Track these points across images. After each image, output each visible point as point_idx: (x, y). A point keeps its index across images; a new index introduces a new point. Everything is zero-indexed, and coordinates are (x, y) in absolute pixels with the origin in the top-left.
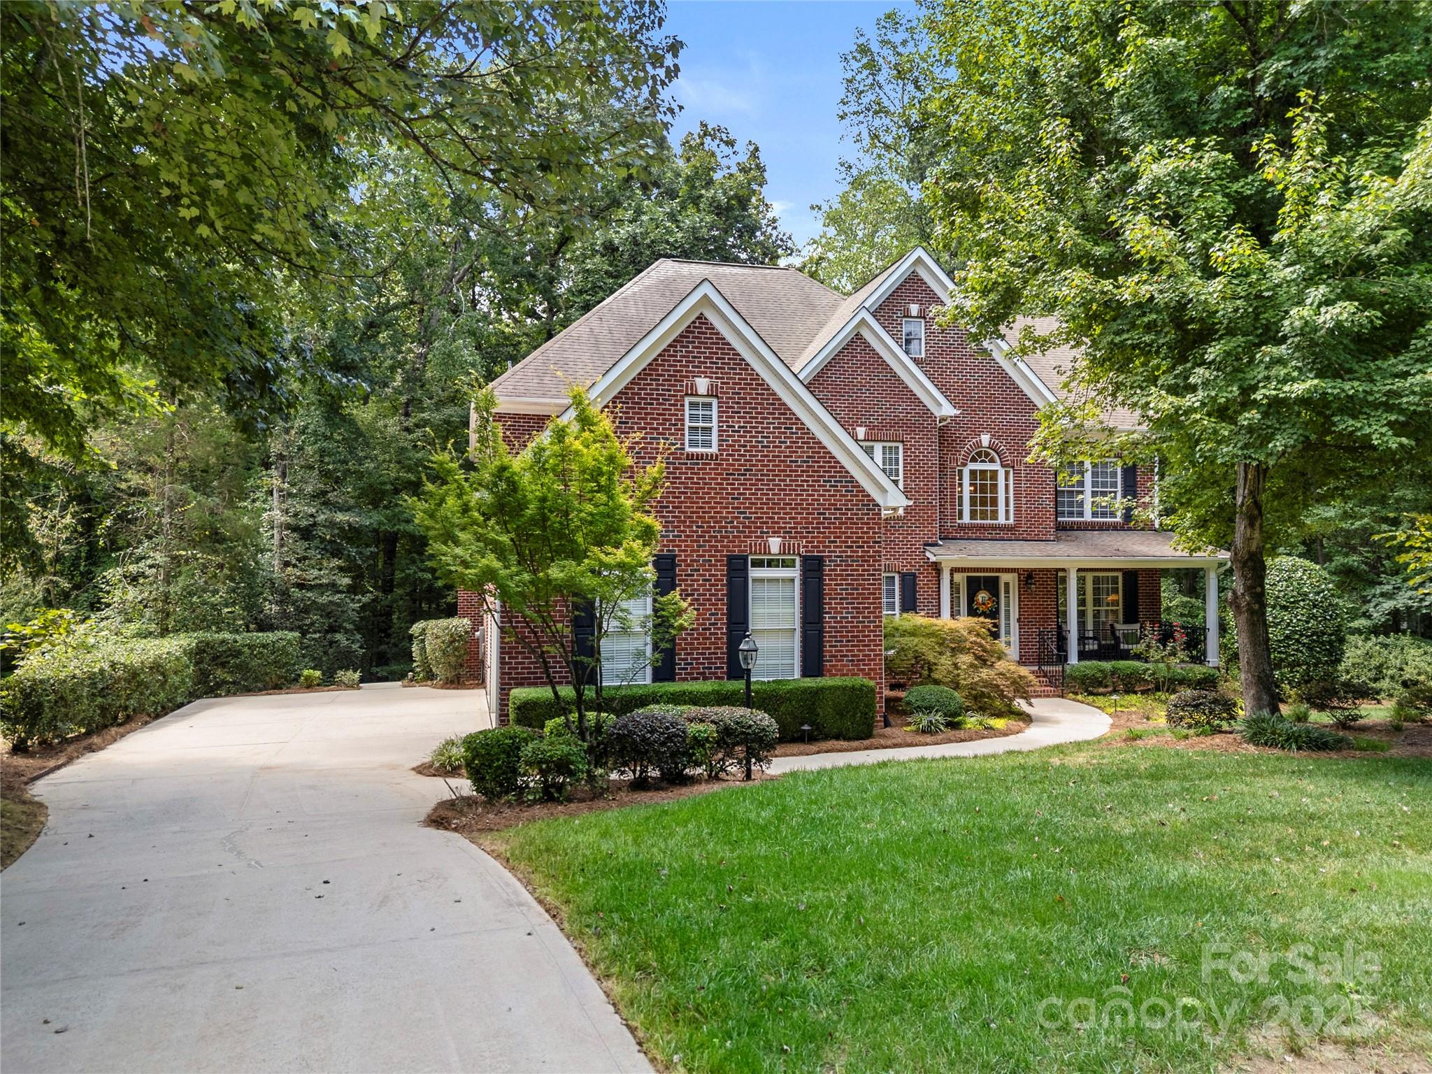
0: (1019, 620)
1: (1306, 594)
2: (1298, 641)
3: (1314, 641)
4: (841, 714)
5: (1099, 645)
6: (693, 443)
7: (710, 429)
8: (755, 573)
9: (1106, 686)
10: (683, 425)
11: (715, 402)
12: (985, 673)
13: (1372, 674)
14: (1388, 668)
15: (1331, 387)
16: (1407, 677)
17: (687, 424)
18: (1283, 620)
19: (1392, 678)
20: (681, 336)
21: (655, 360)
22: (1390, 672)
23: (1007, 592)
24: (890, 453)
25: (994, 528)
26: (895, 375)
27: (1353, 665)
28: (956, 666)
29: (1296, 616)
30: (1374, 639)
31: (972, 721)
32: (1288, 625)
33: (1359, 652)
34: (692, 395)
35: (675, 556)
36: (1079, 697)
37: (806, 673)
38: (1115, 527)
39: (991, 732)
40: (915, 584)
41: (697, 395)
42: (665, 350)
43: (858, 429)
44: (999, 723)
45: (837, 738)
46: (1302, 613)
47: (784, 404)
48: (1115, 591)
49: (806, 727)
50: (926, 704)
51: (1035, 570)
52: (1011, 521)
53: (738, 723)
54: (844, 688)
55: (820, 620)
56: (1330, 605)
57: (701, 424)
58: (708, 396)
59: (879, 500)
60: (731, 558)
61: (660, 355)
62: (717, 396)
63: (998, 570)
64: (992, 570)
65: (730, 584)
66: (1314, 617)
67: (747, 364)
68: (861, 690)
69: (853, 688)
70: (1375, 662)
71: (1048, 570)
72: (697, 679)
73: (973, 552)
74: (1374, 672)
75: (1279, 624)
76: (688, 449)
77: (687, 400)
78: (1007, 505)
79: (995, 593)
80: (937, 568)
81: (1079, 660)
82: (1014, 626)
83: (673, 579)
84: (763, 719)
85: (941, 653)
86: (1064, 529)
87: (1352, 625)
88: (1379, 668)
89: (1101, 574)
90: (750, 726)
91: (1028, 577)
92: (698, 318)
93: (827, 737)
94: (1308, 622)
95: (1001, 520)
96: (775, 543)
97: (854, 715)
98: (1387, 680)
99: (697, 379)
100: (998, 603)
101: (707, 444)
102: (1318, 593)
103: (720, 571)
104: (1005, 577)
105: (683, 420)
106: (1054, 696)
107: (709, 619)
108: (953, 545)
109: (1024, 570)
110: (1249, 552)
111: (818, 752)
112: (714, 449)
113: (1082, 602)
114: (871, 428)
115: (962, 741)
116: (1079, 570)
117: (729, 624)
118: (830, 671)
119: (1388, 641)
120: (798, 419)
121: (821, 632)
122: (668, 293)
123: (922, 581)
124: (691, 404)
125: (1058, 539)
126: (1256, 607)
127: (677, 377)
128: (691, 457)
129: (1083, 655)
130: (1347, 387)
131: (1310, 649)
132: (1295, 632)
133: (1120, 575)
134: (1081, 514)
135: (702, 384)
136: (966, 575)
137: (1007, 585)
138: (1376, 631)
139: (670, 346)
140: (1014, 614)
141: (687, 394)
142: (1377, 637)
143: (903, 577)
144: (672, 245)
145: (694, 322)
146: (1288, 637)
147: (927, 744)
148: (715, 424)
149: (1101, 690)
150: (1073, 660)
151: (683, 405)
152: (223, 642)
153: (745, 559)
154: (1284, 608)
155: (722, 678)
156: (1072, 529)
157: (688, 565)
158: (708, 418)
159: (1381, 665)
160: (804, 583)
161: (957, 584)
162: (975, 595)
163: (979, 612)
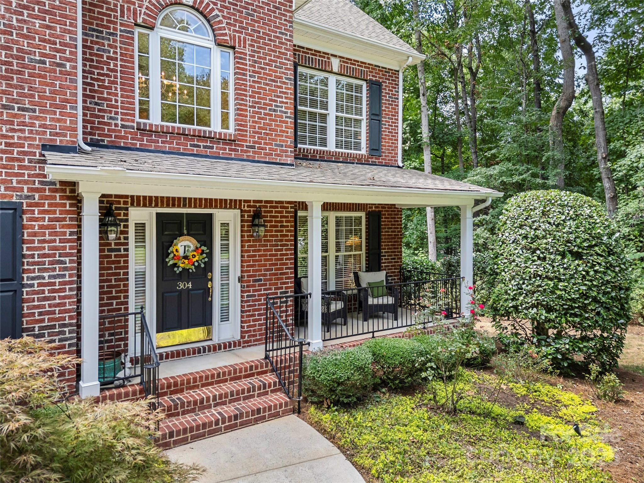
0: (241, 280)
1: (599, 237)
23: (225, 237)
25: (202, 137)
38: (360, 161)
40: (17, 227)
48: (357, 233)
51: (265, 204)
52: (231, 130)
63: (210, 203)
64: (198, 203)
78: (225, 104)
79: (205, 239)
82: (235, 288)
86: (305, 158)
91: (255, 214)
95: (216, 126)
100: (210, 255)
104: (220, 215)
109: (249, 203)
113: (325, 248)
123: (35, 220)
125: (297, 164)
133: (363, 214)
134: (324, 142)
136: (154, 211)
137: (225, 226)
140: (235, 271)
156: (314, 159)
161: (141, 228)
162: (171, 244)
163: (177, 271)
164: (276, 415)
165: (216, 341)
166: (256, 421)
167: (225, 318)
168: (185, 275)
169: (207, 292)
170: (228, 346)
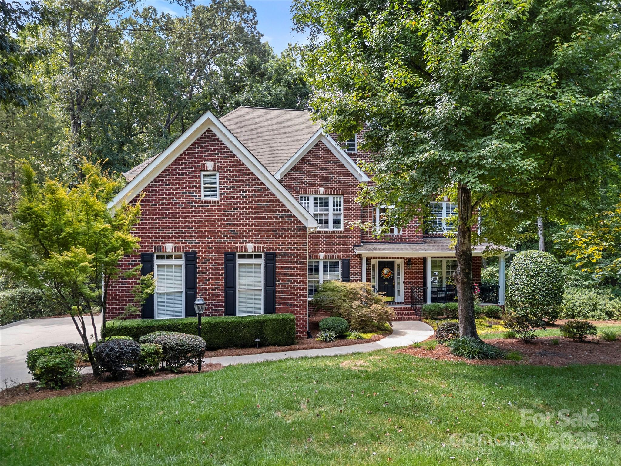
0: (404, 282)
1: (544, 270)
2: (538, 293)
3: (546, 293)
4: (276, 333)
5: (446, 294)
6: (206, 196)
7: (216, 188)
8: (239, 261)
9: (442, 315)
10: (200, 186)
11: (217, 174)
12: (365, 311)
13: (591, 308)
14: (599, 305)
15: (448, 156)
16: (607, 309)
17: (202, 185)
18: (531, 283)
19: (601, 310)
20: (198, 140)
21: (184, 152)
22: (600, 307)
23: (399, 268)
24: (337, 201)
25: (391, 237)
26: (339, 162)
27: (583, 303)
28: (351, 306)
29: (538, 280)
30: (594, 290)
31: (353, 335)
32: (534, 285)
33: (586, 297)
34: (204, 170)
35: (197, 253)
36: (428, 321)
37: (266, 312)
39: (361, 341)
40: (349, 265)
41: (207, 171)
42: (189, 148)
43: (320, 189)
44: (369, 336)
45: (274, 345)
46: (541, 278)
47: (254, 175)
49: (257, 340)
50: (327, 327)
51: (412, 258)
52: (401, 234)
53: (176, 344)
54: (278, 320)
55: (274, 285)
56: (556, 275)
57: (210, 185)
58: (213, 171)
59: (305, 224)
60: (226, 254)
61: (186, 150)
62: (218, 171)
63: (394, 258)
64: (390, 258)
65: (226, 267)
66: (547, 281)
67: (234, 155)
68: (287, 320)
69: (283, 320)
70: (593, 302)
71: (419, 258)
72: (209, 315)
73: (377, 249)
74: (592, 307)
75: (529, 284)
76: (203, 198)
77: (202, 173)
79: (392, 269)
80: (360, 257)
81: (432, 302)
82: (402, 285)
83: (195, 265)
84: (198, 340)
85: (344, 300)
86: (429, 237)
87: (585, 283)
88: (595, 305)
89: (450, 259)
90: (183, 346)
91: (409, 261)
92: (207, 131)
93: (269, 345)
94: (543, 284)
95: (396, 233)
96: (250, 247)
97: (283, 334)
98: (598, 311)
99: (207, 163)
100: (394, 274)
101: (214, 196)
102: (550, 269)
103: (221, 261)
104: (397, 261)
105: (200, 183)
106: (416, 320)
107: (214, 285)
108: (368, 246)
109: (407, 258)
110: (463, 250)
111: (262, 353)
112: (218, 199)
113: (440, 273)
114: (326, 188)
115: (341, 346)
116: (433, 257)
117: (226, 287)
118: (279, 310)
119: (600, 292)
120: (262, 183)
121: (274, 291)
122: (239, 123)
123: (352, 263)
124: (205, 175)
125: (425, 242)
126: (466, 280)
127: (196, 162)
128: (204, 202)
129: (434, 300)
130: (456, 156)
131: (544, 297)
132: (537, 289)
135: (210, 165)
136: (377, 260)
137: (399, 265)
138: (594, 286)
139: (192, 145)
140: (402, 280)
141: (202, 170)
142: (595, 289)
143: (343, 261)
144: (266, 102)
145: (205, 133)
146: (533, 291)
147: (321, 348)
148: (218, 185)
149: (440, 317)
150: (429, 302)
151: (200, 176)
152: (33, 293)
153: (234, 254)
154: (532, 276)
155: (222, 315)
156: (435, 237)
157: (204, 258)
158: (215, 183)
159: (596, 303)
160: (266, 266)
161: (373, 265)
162: (382, 270)
163: (384, 278)
164: (414, 320)
165: (396, 301)
166: (408, 320)
167: (399, 295)
168: (386, 280)
169: (393, 286)
170: (400, 303)
